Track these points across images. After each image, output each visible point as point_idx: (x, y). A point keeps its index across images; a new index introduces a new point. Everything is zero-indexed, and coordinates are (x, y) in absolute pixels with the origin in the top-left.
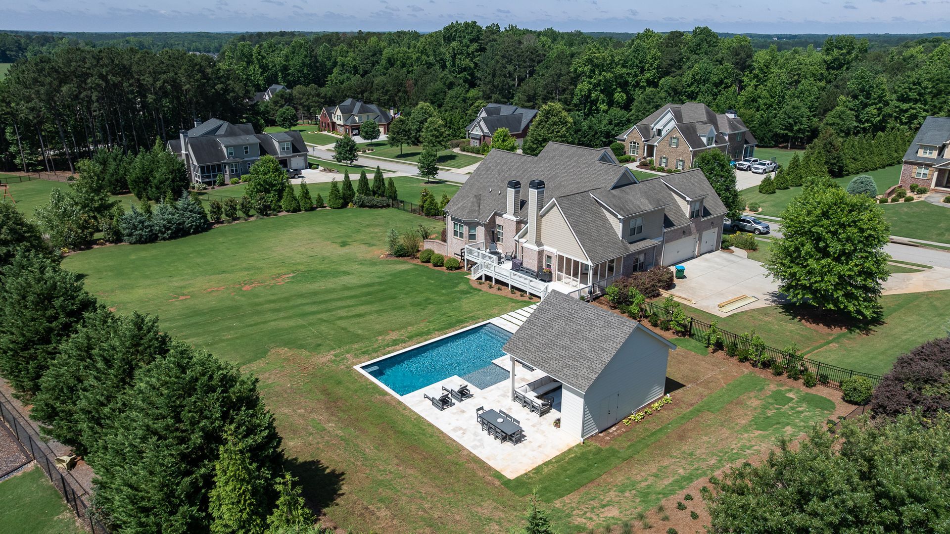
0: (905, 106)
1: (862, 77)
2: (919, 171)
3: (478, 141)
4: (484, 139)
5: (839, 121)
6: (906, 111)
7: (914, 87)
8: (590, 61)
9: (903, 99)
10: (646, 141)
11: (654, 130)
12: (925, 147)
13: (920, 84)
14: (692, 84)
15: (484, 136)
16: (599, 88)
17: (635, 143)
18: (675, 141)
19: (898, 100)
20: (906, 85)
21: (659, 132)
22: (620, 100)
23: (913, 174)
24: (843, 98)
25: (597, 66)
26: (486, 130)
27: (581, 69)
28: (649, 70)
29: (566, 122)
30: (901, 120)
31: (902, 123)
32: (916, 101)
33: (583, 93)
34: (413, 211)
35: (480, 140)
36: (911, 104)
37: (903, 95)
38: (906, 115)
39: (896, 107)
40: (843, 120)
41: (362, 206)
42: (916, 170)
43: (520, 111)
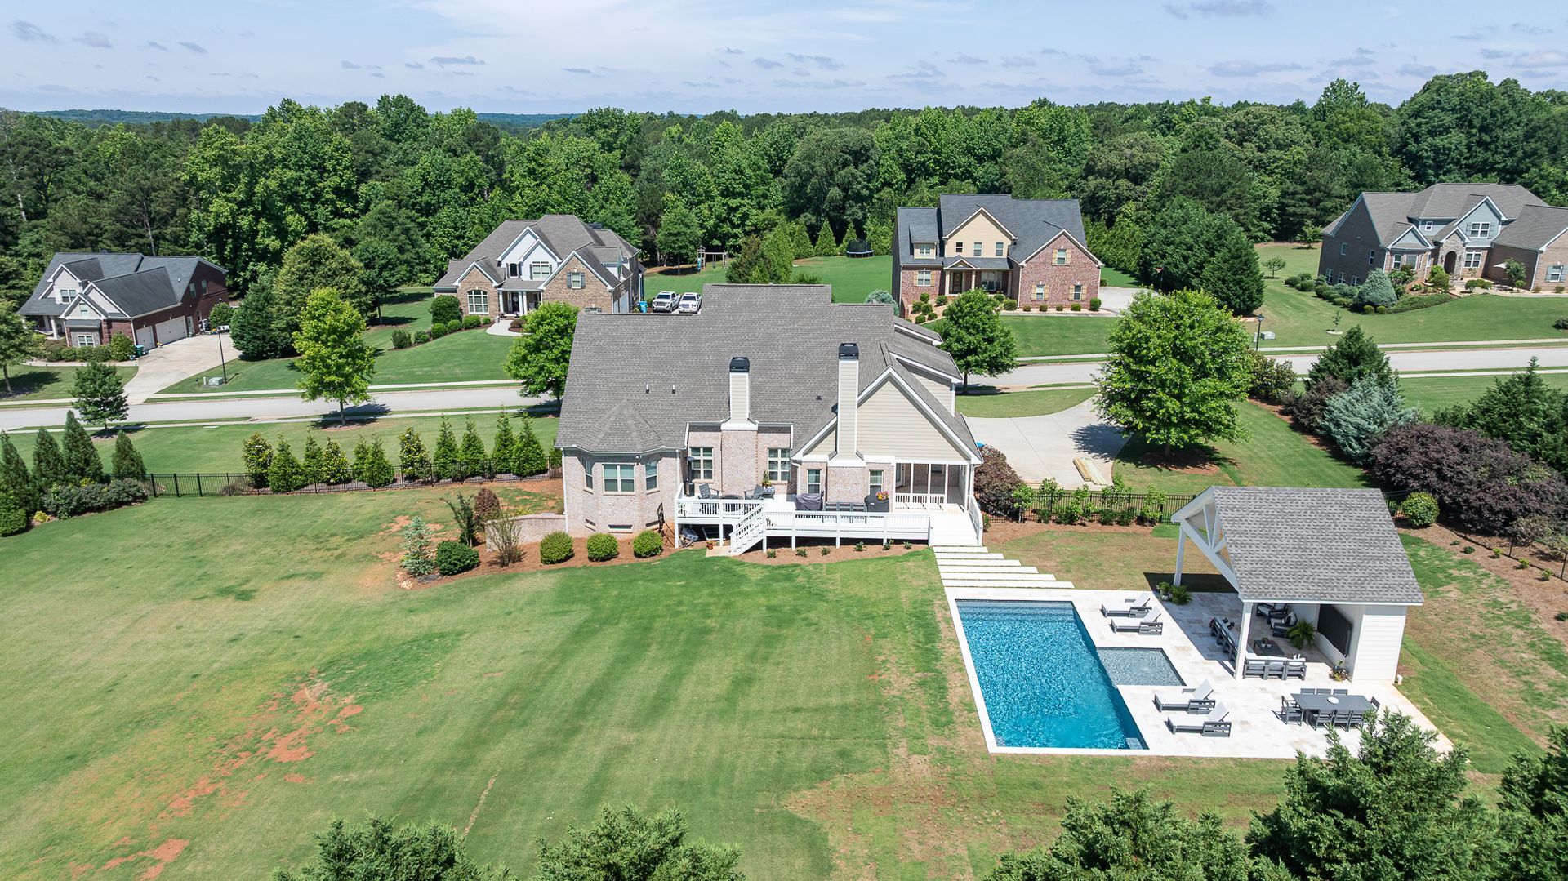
0: (733, 203)
1: (680, 166)
2: (919, 276)
3: (95, 336)
4: (110, 327)
5: (685, 229)
6: (737, 208)
7: (737, 177)
8: (220, 160)
9: (727, 193)
10: (500, 286)
11: (503, 265)
12: (922, 246)
13: (742, 173)
14: (423, 189)
15: (109, 322)
16: (250, 210)
17: (478, 292)
18: (578, 278)
19: (722, 194)
20: (728, 175)
21: (514, 269)
22: (299, 228)
23: (916, 283)
24: (668, 195)
25: (238, 168)
26: (111, 308)
27: (204, 175)
28: (335, 170)
29: (353, 268)
30: (731, 222)
31: (734, 226)
32: (741, 195)
33: (222, 220)
34: (231, 491)
35: (100, 330)
36: (739, 200)
37: (727, 188)
38: (738, 215)
39: (724, 205)
40: (687, 226)
41: (80, 509)
42: (917, 275)
43: (151, 263)
